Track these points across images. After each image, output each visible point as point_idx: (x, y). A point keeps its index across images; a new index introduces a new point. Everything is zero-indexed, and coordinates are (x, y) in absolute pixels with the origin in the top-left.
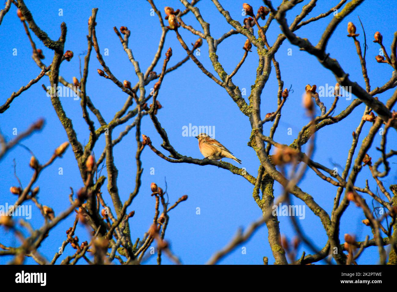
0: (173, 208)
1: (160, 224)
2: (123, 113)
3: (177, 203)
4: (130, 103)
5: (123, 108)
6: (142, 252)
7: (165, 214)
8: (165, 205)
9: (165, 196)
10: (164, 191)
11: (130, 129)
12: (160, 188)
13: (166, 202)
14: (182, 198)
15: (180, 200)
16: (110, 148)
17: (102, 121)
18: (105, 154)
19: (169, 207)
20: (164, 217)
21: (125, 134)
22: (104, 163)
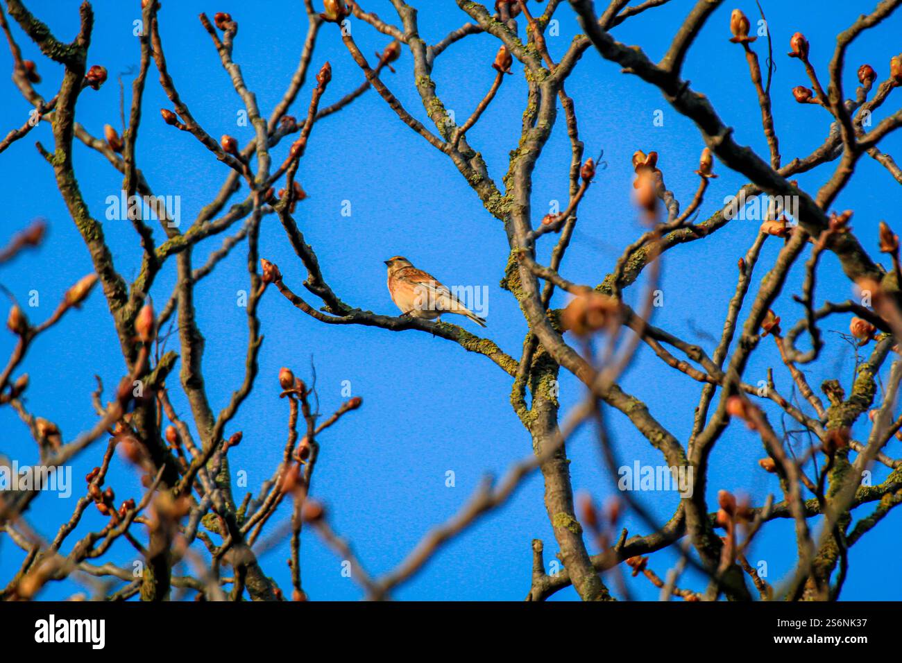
0: (328, 426)
1: (298, 461)
2: (219, 208)
3: (339, 415)
4: (235, 187)
5: (218, 198)
6: (258, 525)
7: (311, 441)
8: (311, 419)
9: (310, 399)
10: (309, 387)
11: (232, 245)
12: (300, 380)
13: (313, 412)
14: (350, 404)
15: (344, 409)
16: (188, 287)
18: (175, 301)
19: (320, 424)
20: (309, 446)
21: (222, 256)
22: (174, 322)
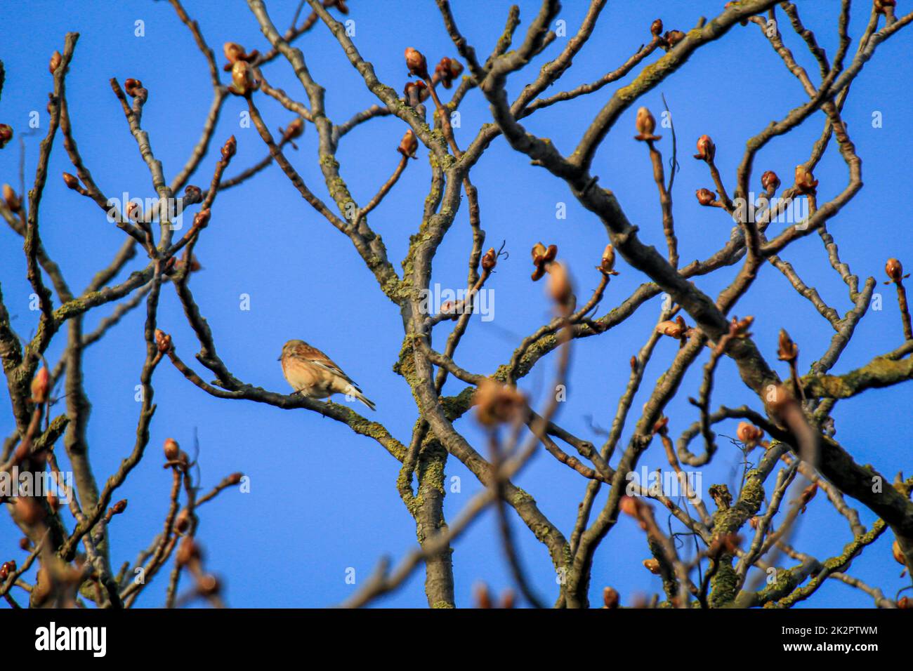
0: (207, 499)
1: (176, 533)
2: (112, 274)
3: (219, 490)
4: (130, 254)
5: (113, 264)
6: (132, 596)
7: (191, 514)
8: (191, 492)
9: (192, 472)
10: (191, 459)
11: (124, 311)
12: (183, 453)
13: (194, 485)
14: (231, 479)
15: (224, 484)
16: (77, 352)
17: (63, 288)
18: (63, 365)
19: (200, 496)
20: (188, 519)
21: (113, 322)
22: (60, 386)
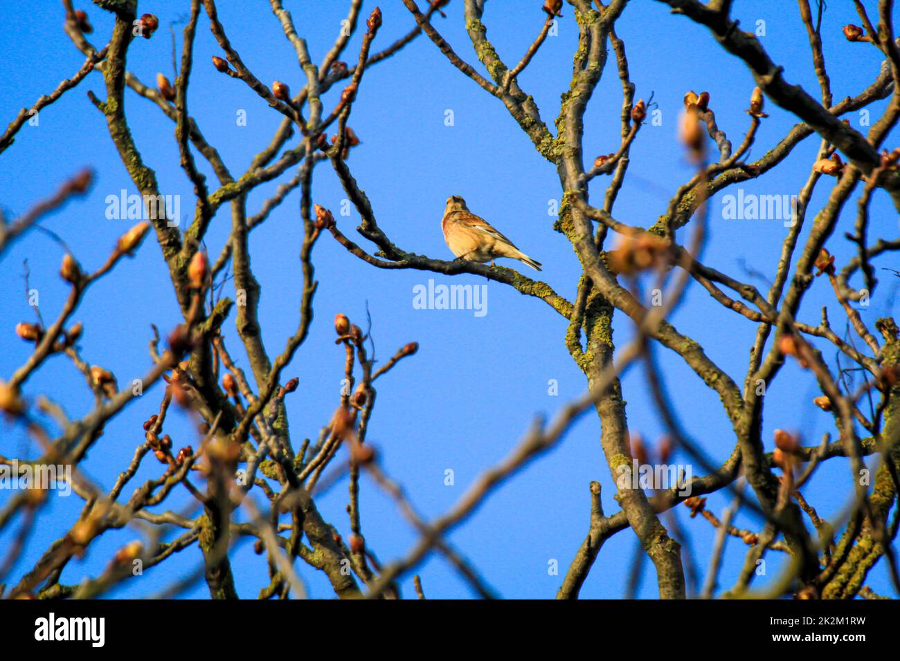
0: (384, 371)
1: (355, 407)
2: (272, 155)
3: (395, 361)
4: (288, 133)
5: (271, 144)
6: (315, 472)
7: (368, 386)
8: (367, 365)
9: (366, 345)
10: (364, 333)
11: (286, 191)
12: (355, 327)
13: (369, 357)
14: (406, 349)
15: (400, 354)
16: (243, 235)
17: (223, 173)
18: (229, 249)
19: (376, 369)
20: (365, 392)
21: (276, 203)
22: (228, 269)
